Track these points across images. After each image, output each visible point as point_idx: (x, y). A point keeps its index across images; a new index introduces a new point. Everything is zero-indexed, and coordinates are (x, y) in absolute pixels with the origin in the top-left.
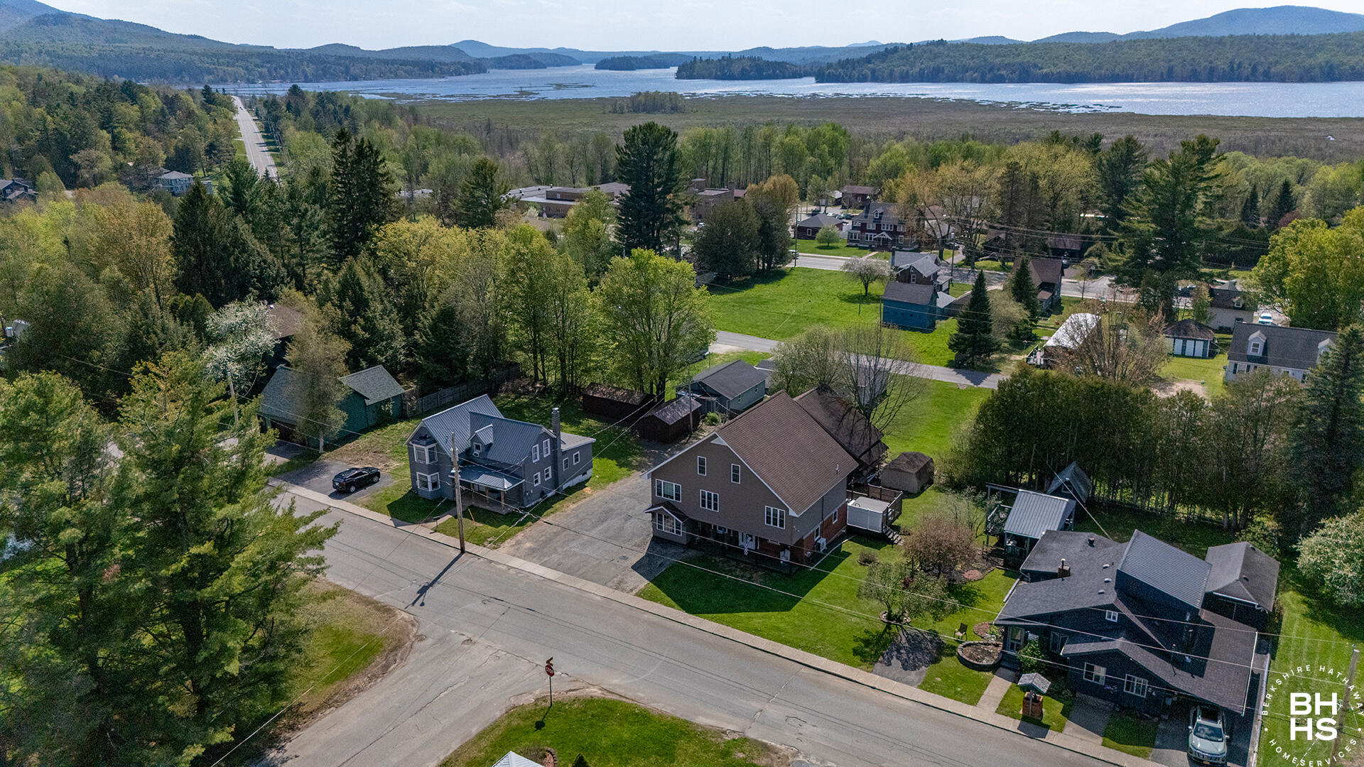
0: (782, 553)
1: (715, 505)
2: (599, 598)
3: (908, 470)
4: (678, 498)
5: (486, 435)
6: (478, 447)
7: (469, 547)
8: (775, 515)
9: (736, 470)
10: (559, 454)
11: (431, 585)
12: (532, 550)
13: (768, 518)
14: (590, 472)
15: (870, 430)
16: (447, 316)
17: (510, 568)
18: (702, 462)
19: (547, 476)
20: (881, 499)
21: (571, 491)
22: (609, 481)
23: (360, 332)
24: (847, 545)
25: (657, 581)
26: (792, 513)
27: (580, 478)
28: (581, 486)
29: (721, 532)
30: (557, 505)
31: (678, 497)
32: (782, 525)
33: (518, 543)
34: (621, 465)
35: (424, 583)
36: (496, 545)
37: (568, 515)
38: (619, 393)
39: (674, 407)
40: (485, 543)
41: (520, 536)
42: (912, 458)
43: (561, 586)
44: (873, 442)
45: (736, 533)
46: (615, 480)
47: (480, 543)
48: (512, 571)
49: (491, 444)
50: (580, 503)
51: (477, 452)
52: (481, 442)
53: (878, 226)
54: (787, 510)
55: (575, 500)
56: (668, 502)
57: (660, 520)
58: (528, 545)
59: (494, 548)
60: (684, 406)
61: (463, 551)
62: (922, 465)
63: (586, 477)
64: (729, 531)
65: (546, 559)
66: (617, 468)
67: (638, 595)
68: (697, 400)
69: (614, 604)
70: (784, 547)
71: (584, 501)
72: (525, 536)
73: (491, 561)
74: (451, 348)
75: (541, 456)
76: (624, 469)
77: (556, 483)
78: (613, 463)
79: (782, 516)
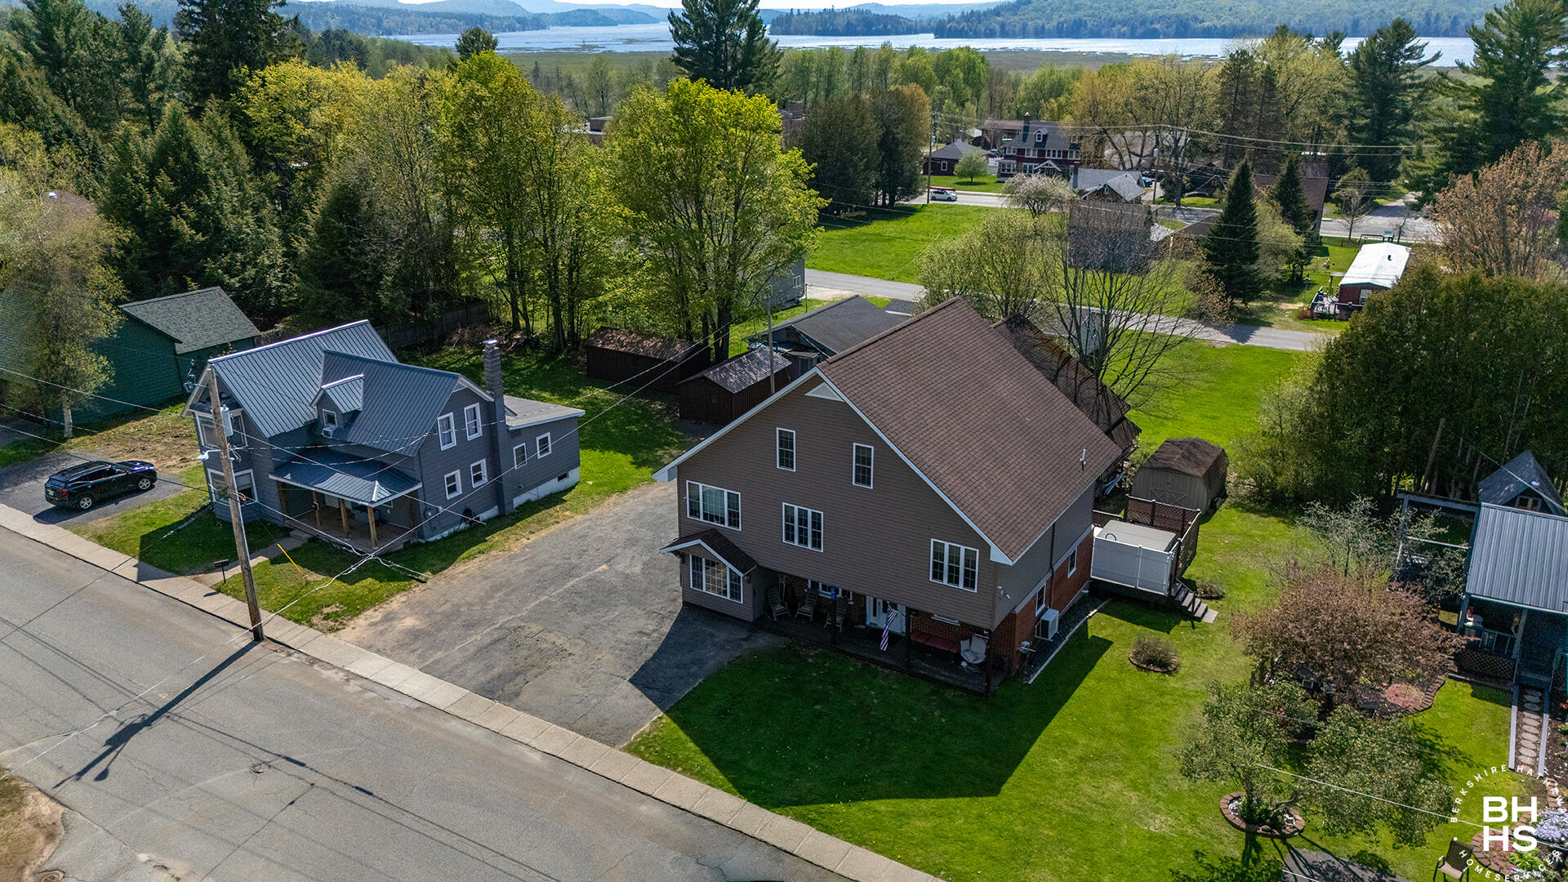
0: (964, 644)
1: (816, 535)
2: (536, 758)
3: (1189, 471)
4: (734, 522)
5: (349, 394)
6: (331, 419)
7: (274, 626)
8: (954, 559)
9: (863, 458)
10: (502, 437)
11: (148, 722)
12: (414, 635)
13: (938, 567)
14: (574, 475)
15: (1106, 398)
16: (346, 204)
17: (351, 676)
18: (786, 441)
19: (478, 478)
20: (1151, 525)
21: (530, 509)
22: (609, 494)
23: (186, 230)
24: (1099, 623)
25: (681, 713)
26: (997, 555)
27: (553, 485)
28: (554, 499)
29: (828, 595)
30: (496, 537)
31: (734, 519)
32: (969, 583)
33: (389, 618)
34: (639, 464)
35: (132, 716)
36: (335, 623)
37: (512, 558)
38: (648, 343)
39: (742, 364)
40: (315, 620)
41: (397, 602)
42: (1192, 448)
43: (453, 725)
44: (1114, 419)
45: (860, 598)
46: (624, 490)
47: (302, 617)
48: (353, 687)
49: (356, 413)
50: (544, 533)
51: (329, 429)
52: (336, 408)
53: (1042, 153)
54: (986, 549)
55: (534, 526)
56: (714, 531)
57: (697, 567)
58: (410, 622)
59: (332, 630)
60: (760, 364)
61: (258, 637)
62: (1210, 461)
63: (566, 483)
64: (844, 592)
65: (440, 655)
66: (631, 468)
67: (633, 750)
68: (785, 355)
69: (572, 776)
70: (969, 631)
71: (553, 529)
72: (408, 604)
73: (314, 661)
74: (353, 263)
75: (461, 435)
76: (646, 470)
77: (497, 493)
78: (624, 460)
79: (970, 562)
